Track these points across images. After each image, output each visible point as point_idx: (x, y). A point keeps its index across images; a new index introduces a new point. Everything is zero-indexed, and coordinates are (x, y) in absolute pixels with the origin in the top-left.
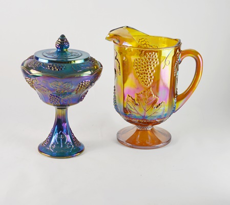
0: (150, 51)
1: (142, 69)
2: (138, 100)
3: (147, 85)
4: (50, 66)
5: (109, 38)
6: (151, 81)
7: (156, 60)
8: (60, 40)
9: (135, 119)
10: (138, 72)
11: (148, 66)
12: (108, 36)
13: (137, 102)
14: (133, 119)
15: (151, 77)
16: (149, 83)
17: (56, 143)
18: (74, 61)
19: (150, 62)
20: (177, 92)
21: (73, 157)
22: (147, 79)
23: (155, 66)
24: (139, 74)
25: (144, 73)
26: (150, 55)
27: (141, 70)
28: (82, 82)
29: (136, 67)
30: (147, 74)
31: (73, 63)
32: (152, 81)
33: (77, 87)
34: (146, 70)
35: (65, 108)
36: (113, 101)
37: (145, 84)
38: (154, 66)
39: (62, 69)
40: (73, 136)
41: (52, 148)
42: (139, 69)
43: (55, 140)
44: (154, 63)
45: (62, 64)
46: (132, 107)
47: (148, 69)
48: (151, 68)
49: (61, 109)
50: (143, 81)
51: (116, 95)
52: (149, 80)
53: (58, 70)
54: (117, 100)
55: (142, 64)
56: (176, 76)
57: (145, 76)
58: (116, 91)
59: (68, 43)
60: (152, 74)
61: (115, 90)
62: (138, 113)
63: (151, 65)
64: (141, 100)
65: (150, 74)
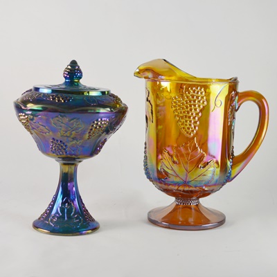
0: (194, 85)
1: (183, 111)
2: (177, 156)
3: (190, 134)
4: (52, 96)
5: (139, 73)
6: (195, 127)
7: (202, 97)
8: (69, 67)
9: (173, 185)
10: (178, 116)
11: (191, 106)
12: (138, 70)
13: (175, 159)
14: (170, 185)
15: (195, 122)
16: (193, 131)
17: (59, 214)
18: (88, 92)
19: (194, 101)
20: (233, 151)
21: (81, 234)
22: (190, 125)
23: (201, 107)
24: (178, 118)
25: (186, 116)
26: (194, 92)
27: (181, 113)
28: (97, 120)
29: (174, 109)
30: (190, 117)
31: (86, 94)
32: (197, 128)
33: (90, 128)
34: (188, 113)
35: (73, 164)
36: (143, 163)
37: (187, 133)
38: (199, 106)
39: (69, 100)
40: (84, 207)
41: (51, 221)
42: (179, 111)
43: (57, 210)
44: (199, 101)
45: (70, 95)
46: (169, 167)
47: (191, 110)
48: (196, 110)
49: (68, 164)
50: (184, 128)
51: (147, 155)
52: (193, 126)
53: (64, 101)
54: (148, 161)
55: (183, 104)
56: (231, 125)
57: (186, 121)
58: (147, 149)
59: (81, 72)
60: (197, 118)
61: (145, 148)
62: (177, 176)
63: (195, 106)
64: (182, 155)
65: (194, 118)
